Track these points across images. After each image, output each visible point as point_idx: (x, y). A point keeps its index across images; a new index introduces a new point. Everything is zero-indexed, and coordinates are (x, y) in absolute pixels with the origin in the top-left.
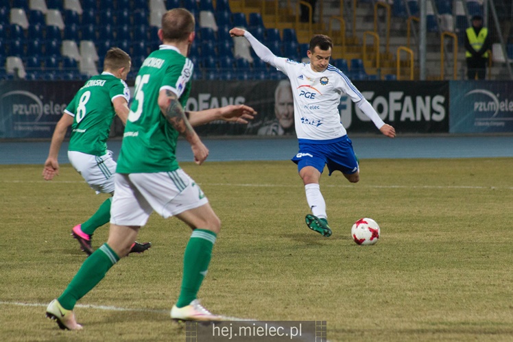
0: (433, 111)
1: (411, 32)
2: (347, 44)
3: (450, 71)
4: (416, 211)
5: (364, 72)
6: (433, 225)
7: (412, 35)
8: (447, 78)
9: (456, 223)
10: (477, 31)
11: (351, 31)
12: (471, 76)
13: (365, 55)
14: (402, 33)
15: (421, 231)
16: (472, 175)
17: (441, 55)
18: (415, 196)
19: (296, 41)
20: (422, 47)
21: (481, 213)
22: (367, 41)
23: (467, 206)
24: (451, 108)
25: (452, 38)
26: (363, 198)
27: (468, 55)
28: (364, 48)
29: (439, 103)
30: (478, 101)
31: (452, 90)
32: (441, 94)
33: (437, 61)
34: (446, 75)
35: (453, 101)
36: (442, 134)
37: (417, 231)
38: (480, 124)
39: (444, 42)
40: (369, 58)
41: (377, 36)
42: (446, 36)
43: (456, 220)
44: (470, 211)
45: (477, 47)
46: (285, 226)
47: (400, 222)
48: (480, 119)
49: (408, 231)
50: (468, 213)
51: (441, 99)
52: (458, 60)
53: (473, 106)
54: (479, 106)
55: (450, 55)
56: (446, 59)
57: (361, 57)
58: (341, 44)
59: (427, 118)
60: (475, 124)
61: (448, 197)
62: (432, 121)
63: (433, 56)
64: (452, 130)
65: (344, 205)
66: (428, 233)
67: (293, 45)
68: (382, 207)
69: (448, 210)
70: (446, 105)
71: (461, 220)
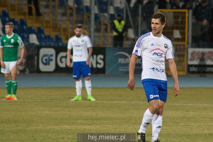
0: (97, 63)
1: (86, 22)
2: (53, 28)
3: (106, 42)
4: (94, 114)
5: (62, 42)
6: (105, 121)
7: (87, 23)
8: (105, 46)
9: (116, 121)
10: (120, 22)
11: (55, 21)
12: (115, 45)
13: (62, 33)
14: (82, 22)
15: (99, 125)
16: (120, 96)
17: (101, 34)
18: (93, 107)
19: (26, 25)
20: (92, 30)
21: (128, 116)
22: (64, 26)
23: (120, 112)
24: (107, 61)
25: (107, 25)
26: (66, 107)
27: (115, 34)
28: (62, 30)
29: (100, 59)
30: (121, 58)
31: (107, 52)
32: (102, 54)
33: (99, 37)
34: (104, 44)
35: (108, 58)
36: (102, 75)
37: (97, 124)
38: (121, 70)
39: (103, 27)
40: (64, 35)
41: (69, 23)
42: (104, 24)
43: (116, 119)
44: (122, 115)
45: (120, 30)
46: (28, 121)
47: (87, 120)
48: (121, 67)
49: (92, 124)
50: (122, 116)
51: (101, 56)
52: (110, 37)
53: (118, 61)
54: (121, 60)
55: (106, 34)
56: (104, 37)
57: (60, 34)
58: (50, 27)
59: (95, 66)
60: (119, 70)
61: (110, 107)
62: (97, 68)
63: (97, 34)
64: (107, 72)
65: (57, 111)
66: (103, 125)
67: (25, 27)
68: (76, 112)
69: (111, 114)
70: (104, 60)
71: (118, 119)
